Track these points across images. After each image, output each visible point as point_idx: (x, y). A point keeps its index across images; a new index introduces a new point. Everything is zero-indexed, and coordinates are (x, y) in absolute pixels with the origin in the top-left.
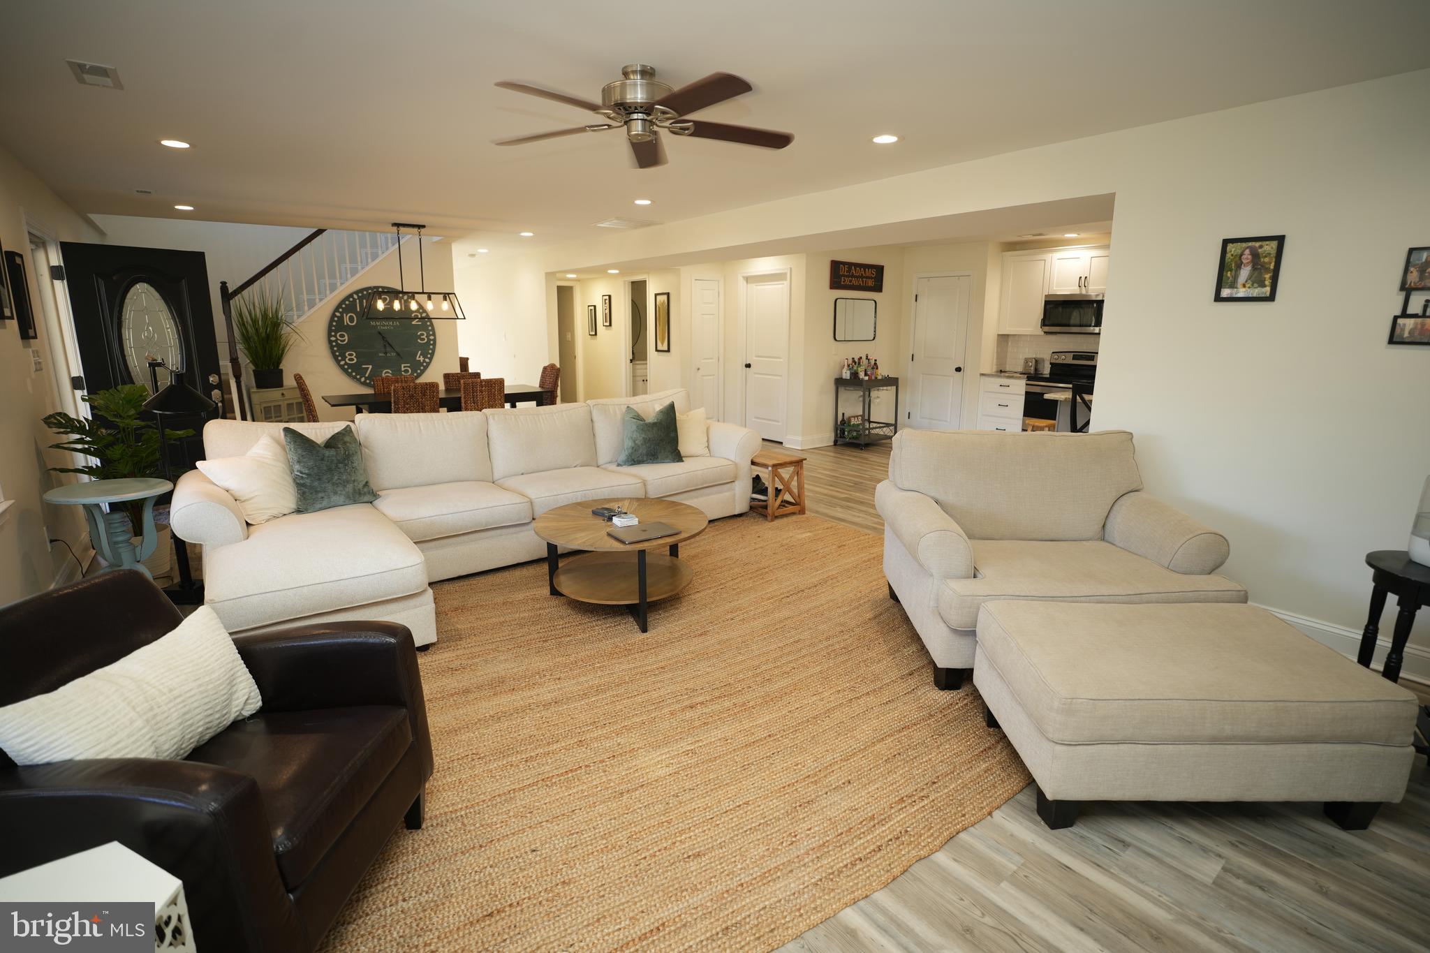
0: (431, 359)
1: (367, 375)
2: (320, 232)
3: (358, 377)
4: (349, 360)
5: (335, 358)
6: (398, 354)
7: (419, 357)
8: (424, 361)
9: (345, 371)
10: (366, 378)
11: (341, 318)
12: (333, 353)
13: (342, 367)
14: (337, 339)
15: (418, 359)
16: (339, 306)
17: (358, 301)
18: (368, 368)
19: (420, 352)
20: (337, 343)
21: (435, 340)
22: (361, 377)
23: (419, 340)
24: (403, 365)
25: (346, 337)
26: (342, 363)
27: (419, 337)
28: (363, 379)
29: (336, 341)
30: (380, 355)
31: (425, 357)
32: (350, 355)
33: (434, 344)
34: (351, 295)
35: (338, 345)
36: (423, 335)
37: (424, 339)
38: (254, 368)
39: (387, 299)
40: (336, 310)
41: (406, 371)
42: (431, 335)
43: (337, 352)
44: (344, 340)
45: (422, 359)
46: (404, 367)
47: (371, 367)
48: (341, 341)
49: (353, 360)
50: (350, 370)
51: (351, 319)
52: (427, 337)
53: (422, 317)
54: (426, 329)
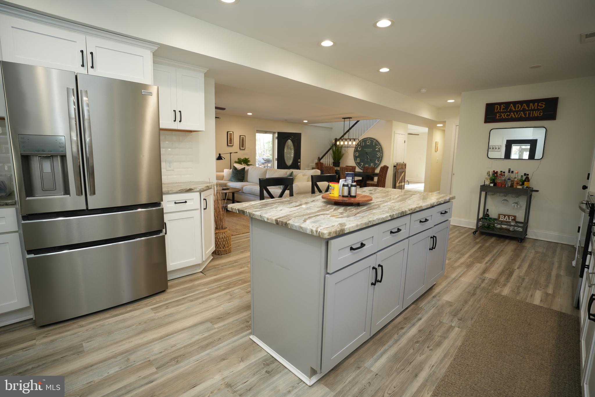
0: (380, 162)
2: (358, 121)
5: (354, 160)
6: (370, 160)
8: (378, 163)
10: (361, 167)
11: (357, 148)
13: (356, 163)
15: (376, 162)
16: (357, 144)
17: (362, 142)
19: (377, 160)
20: (355, 156)
21: (382, 156)
22: (359, 166)
24: (371, 164)
25: (358, 154)
27: (377, 155)
29: (355, 155)
30: (366, 160)
31: (378, 162)
32: (358, 159)
33: (382, 157)
34: (360, 141)
35: (356, 156)
36: (378, 154)
38: (333, 161)
39: (370, 141)
41: (372, 166)
43: (355, 158)
45: (377, 162)
47: (363, 163)
49: (359, 161)
51: (360, 148)
52: (380, 155)
53: (379, 148)
54: (380, 152)
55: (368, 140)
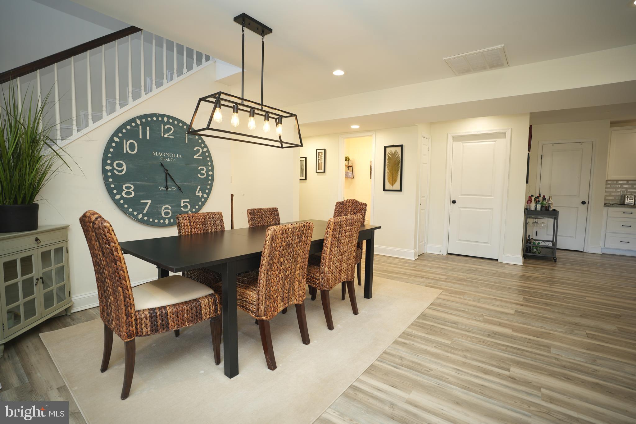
0: (208, 194)
1: (145, 212)
3: (135, 213)
4: (126, 193)
5: (110, 191)
6: (179, 189)
7: (199, 192)
8: (202, 196)
9: (120, 207)
10: (144, 215)
11: (120, 145)
12: (107, 185)
13: (117, 202)
14: (113, 169)
15: (197, 194)
16: (119, 130)
17: (140, 127)
18: (148, 203)
19: (199, 187)
20: (113, 173)
21: (213, 176)
22: (138, 214)
23: (199, 175)
24: (182, 201)
25: (124, 167)
26: (118, 197)
27: (199, 172)
28: (140, 216)
29: (112, 171)
30: (161, 189)
31: (204, 192)
32: (127, 188)
33: (212, 180)
34: (133, 120)
35: (113, 175)
36: (203, 170)
37: (203, 174)
39: (171, 129)
40: (115, 134)
41: (186, 206)
42: (210, 171)
44: (122, 171)
45: (200, 194)
46: (184, 202)
47: (150, 202)
48: (118, 171)
49: (130, 193)
50: (126, 206)
51: (132, 147)
52: (207, 172)
53: (203, 153)
54: (206, 165)
55: (165, 124)
